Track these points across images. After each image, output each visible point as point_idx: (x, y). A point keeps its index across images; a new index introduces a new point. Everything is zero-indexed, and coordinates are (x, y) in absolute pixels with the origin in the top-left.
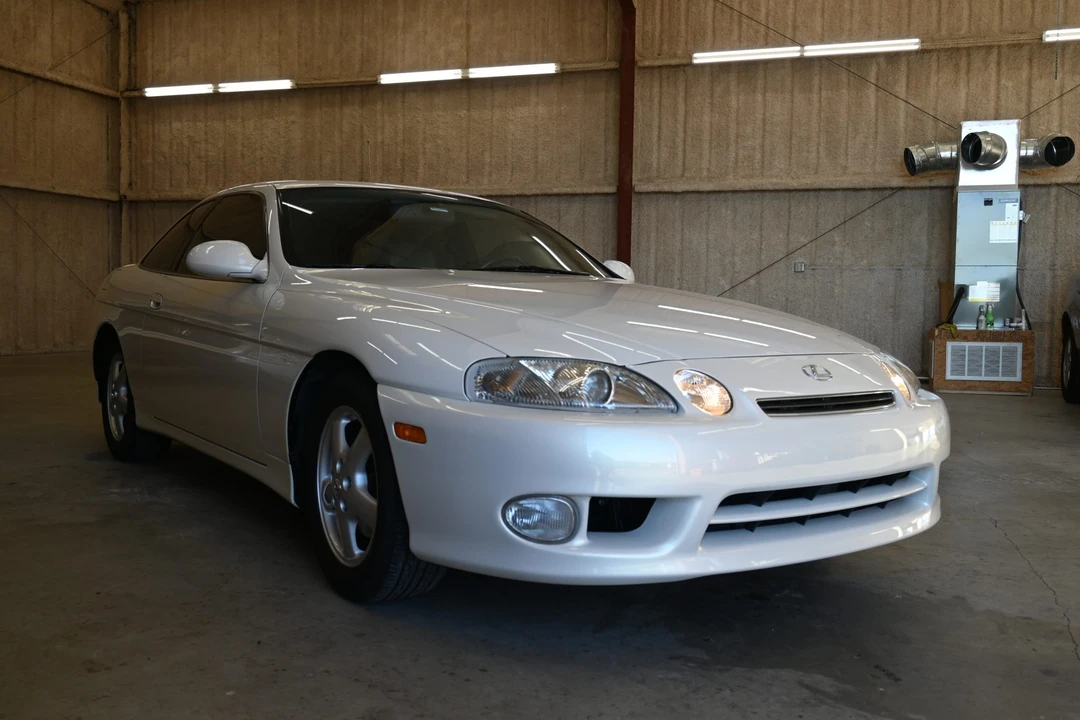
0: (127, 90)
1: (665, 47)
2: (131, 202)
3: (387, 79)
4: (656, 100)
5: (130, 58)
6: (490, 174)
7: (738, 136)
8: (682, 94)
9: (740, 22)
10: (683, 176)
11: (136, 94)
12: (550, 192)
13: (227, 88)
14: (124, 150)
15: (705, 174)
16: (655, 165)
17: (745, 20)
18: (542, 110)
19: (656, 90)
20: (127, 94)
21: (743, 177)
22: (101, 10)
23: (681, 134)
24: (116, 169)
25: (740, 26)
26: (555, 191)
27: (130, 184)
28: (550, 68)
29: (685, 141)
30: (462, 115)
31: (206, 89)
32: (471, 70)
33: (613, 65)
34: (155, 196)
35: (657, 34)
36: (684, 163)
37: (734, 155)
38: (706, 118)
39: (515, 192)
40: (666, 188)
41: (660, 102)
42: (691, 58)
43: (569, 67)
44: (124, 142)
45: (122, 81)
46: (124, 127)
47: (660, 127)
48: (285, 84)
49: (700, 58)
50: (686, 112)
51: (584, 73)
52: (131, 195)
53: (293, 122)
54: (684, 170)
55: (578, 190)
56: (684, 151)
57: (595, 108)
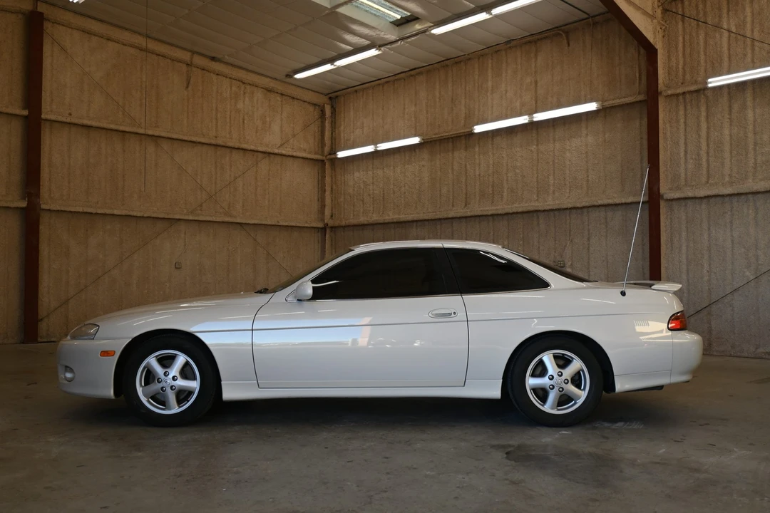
0: (330, 154)
1: (688, 77)
2: (332, 227)
3: (478, 129)
4: (682, 121)
5: (332, 134)
6: (554, 192)
7: (755, 144)
8: (704, 114)
9: (753, 45)
10: (707, 182)
11: (333, 156)
12: (596, 204)
13: (383, 146)
14: (328, 193)
15: (727, 179)
16: (683, 175)
17: (757, 44)
18: (590, 139)
19: (681, 112)
20: (328, 157)
21: (761, 180)
22: (315, 105)
23: (704, 147)
24: (323, 206)
25: (753, 50)
26: (600, 202)
27: (332, 216)
28: (592, 106)
29: (708, 153)
30: (533, 149)
31: (370, 149)
32: (534, 115)
33: (641, 97)
34: (343, 223)
35: (680, 67)
36: (708, 171)
37: (753, 160)
38: (726, 132)
39: (570, 206)
40: (690, 194)
41: (685, 123)
42: (707, 83)
43: (607, 104)
44: (328, 188)
45: (327, 149)
46: (328, 179)
47: (686, 144)
48: (415, 140)
49: (714, 82)
50: (708, 128)
51: (621, 106)
52: (331, 223)
53: (423, 166)
54: (708, 177)
55: (617, 201)
56: (708, 161)
57: (631, 132)
